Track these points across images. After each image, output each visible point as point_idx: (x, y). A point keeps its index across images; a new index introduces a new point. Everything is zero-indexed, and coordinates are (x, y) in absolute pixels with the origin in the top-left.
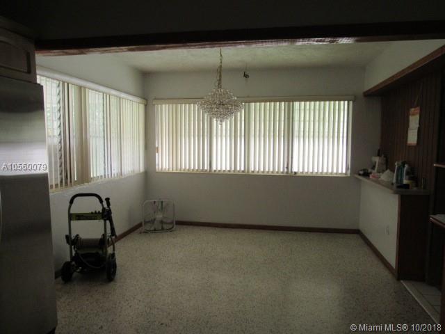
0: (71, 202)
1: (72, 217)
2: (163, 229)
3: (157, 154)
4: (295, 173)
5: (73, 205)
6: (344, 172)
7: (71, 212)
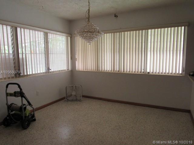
0: (7, 87)
1: (7, 95)
2: (76, 100)
3: (76, 62)
4: (149, 73)
5: (8, 88)
6: (181, 72)
7: (8, 92)
